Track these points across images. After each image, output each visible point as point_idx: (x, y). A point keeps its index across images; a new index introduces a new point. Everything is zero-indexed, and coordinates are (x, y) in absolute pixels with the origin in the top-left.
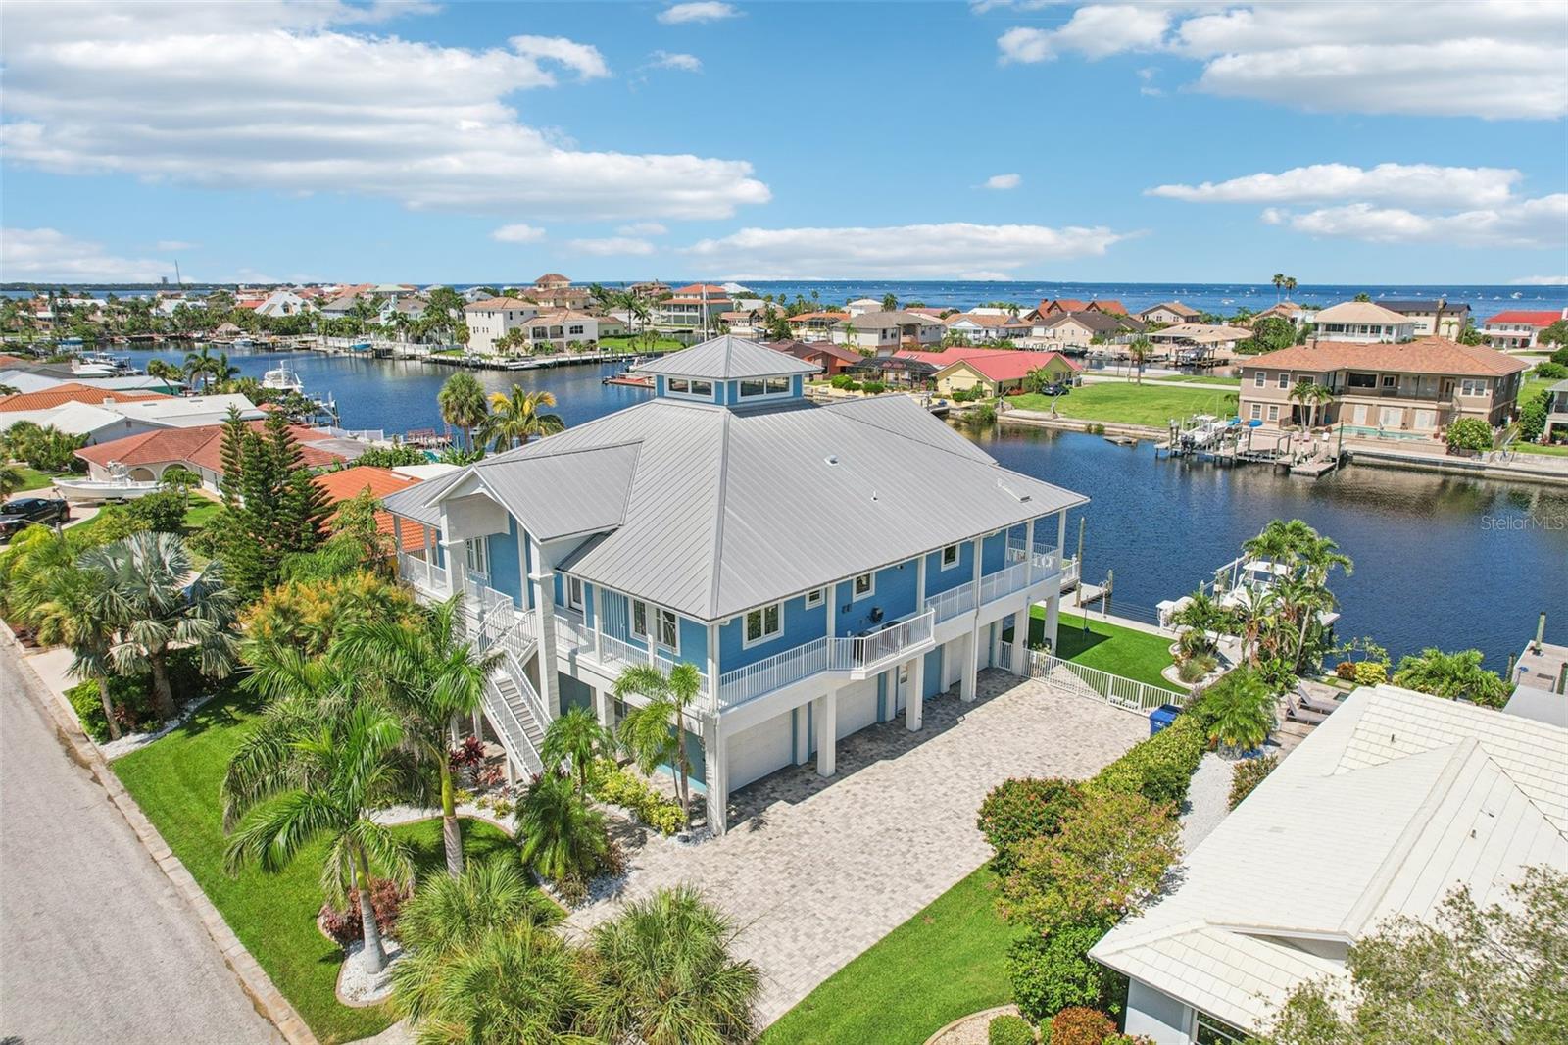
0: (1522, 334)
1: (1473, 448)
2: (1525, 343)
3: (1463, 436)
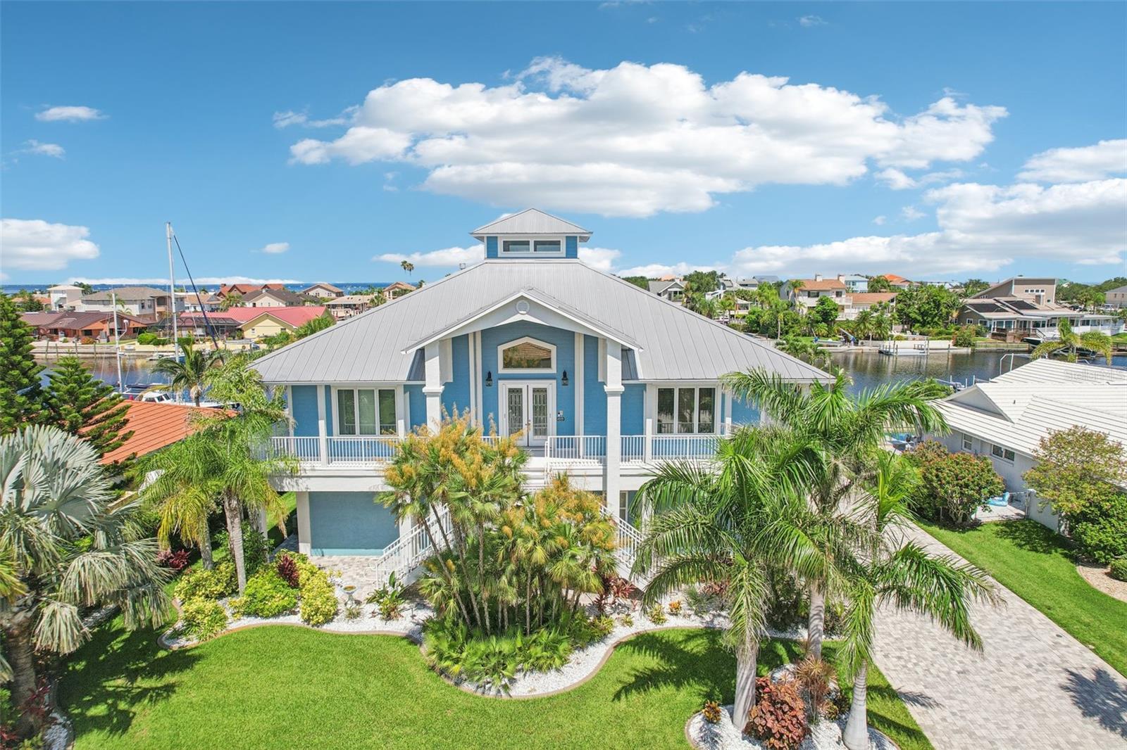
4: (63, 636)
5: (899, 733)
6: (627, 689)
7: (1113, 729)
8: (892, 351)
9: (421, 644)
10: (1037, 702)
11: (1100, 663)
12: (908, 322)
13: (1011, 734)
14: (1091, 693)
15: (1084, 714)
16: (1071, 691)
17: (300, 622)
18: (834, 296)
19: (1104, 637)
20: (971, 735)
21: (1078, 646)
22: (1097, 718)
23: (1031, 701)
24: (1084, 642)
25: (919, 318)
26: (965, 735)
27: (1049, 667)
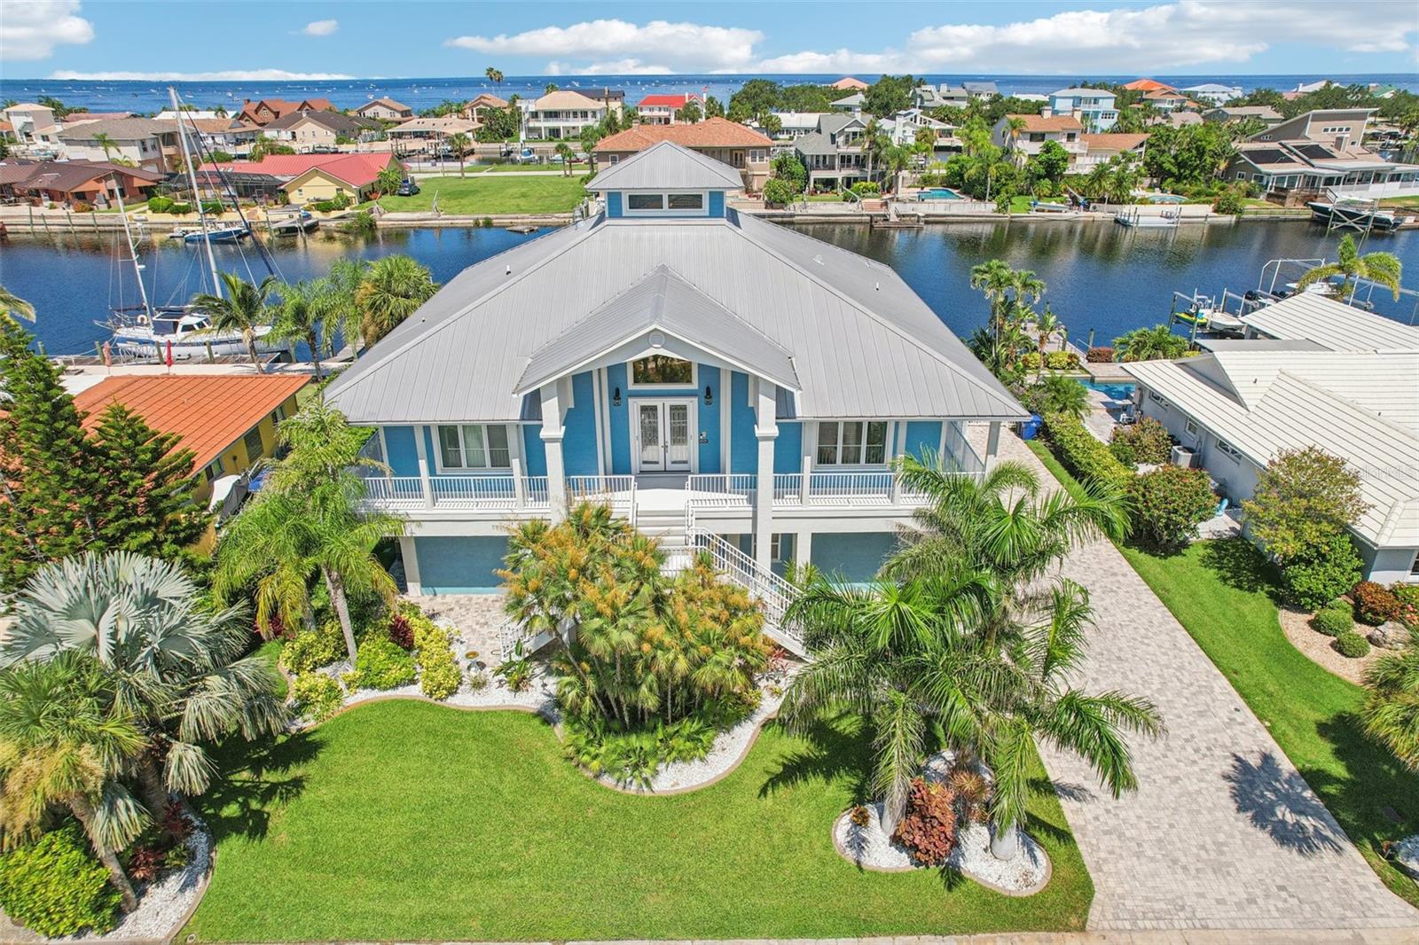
0: (664, 114)
1: (782, 202)
2: (667, 121)
3: (776, 193)
4: (194, 779)
5: (1048, 836)
6: (774, 781)
7: (1263, 827)
8: (1131, 220)
9: (555, 724)
10: (1195, 796)
11: (1270, 745)
12: (1159, 174)
13: (1161, 835)
14: (1251, 783)
15: (1239, 810)
16: (1233, 781)
17: (421, 694)
18: (1064, 140)
19: (1283, 712)
20: (1121, 836)
21: (1254, 722)
22: (1250, 814)
23: (1189, 794)
24: (1261, 718)
25: (1175, 170)
26: (1114, 837)
27: (1218, 752)
